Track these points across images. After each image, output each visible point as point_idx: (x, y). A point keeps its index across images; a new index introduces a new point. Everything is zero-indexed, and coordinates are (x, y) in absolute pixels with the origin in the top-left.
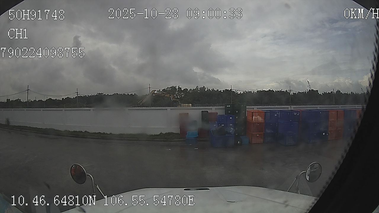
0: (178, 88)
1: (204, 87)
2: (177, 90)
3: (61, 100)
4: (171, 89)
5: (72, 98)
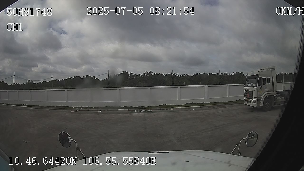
0: (130, 74)
1: (151, 71)
5: (47, 82)
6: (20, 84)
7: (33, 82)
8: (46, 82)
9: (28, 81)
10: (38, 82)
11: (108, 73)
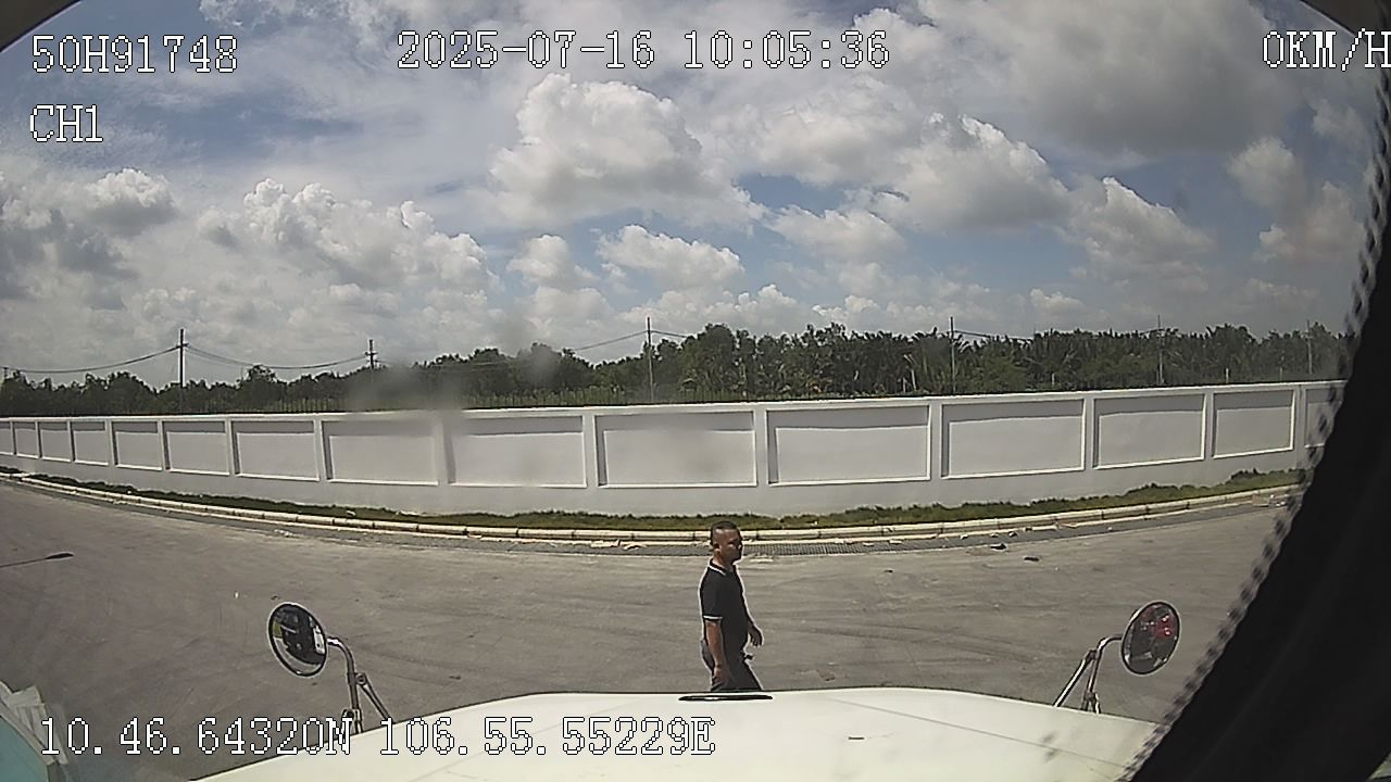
0: (738, 337)
2: (734, 342)
5: (341, 376)
6: (209, 387)
7: (273, 375)
8: (332, 374)
9: (250, 372)
10: (299, 378)
11: (649, 332)
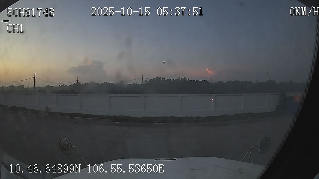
0: (162, 79)
1: (185, 78)
2: (161, 80)
3: (58, 87)
4: (156, 79)
11: (143, 78)
